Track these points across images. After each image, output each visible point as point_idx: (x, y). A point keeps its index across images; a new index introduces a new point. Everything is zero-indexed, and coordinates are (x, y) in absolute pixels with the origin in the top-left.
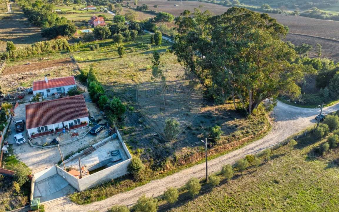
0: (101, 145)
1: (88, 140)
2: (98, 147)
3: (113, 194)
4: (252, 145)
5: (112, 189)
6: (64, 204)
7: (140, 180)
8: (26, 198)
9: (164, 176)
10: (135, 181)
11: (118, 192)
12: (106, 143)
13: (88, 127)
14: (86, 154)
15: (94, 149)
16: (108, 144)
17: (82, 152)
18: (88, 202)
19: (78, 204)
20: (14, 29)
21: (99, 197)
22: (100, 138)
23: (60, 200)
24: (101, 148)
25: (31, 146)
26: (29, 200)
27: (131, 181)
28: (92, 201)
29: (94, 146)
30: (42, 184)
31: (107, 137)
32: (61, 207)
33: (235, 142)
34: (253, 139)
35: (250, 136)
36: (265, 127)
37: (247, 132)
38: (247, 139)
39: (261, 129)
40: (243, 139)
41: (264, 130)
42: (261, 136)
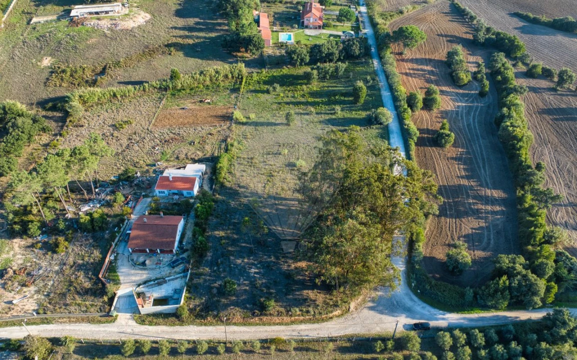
0: (173, 280)
1: (166, 271)
2: (169, 280)
3: (160, 325)
4: (303, 327)
5: (161, 320)
6: (129, 319)
7: (183, 321)
8: (109, 307)
9: (201, 325)
10: (179, 320)
11: (164, 325)
12: (177, 278)
13: (174, 256)
14: (159, 284)
15: (165, 282)
16: (179, 279)
17: (156, 282)
18: (143, 324)
19: (136, 322)
20: (197, 20)
21: (151, 324)
22: (175, 272)
23: (128, 315)
24: (171, 282)
25: (129, 261)
26: (110, 310)
27: (176, 320)
28: (145, 324)
29: (166, 279)
30: (122, 299)
31: (181, 273)
32: (126, 321)
33: (285, 318)
34: (310, 321)
35: (308, 317)
36: (338, 312)
37: (308, 312)
38: (302, 318)
39: (327, 313)
40: (297, 318)
41: (331, 315)
42: (323, 320)
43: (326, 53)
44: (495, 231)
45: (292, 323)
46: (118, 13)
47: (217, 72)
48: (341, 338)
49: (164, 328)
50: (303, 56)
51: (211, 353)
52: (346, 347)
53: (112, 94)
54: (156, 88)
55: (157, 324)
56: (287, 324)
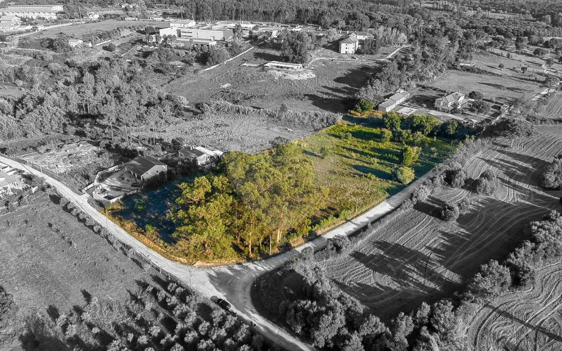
6: (87, 198)
13: (141, 182)
17: (117, 188)
19: (88, 201)
32: (85, 198)
33: (151, 242)
34: (163, 254)
35: (163, 250)
36: (184, 260)
37: (166, 247)
38: (160, 249)
39: (175, 256)
40: (157, 246)
41: (178, 259)
42: (170, 259)
43: (417, 123)
44: (399, 297)
45: (153, 248)
46: (296, 70)
47: (316, 115)
48: (164, 273)
49: (95, 210)
50: (394, 120)
51: (90, 228)
52: (160, 279)
53: (237, 109)
54: (267, 114)
55: (94, 207)
56: (149, 247)
